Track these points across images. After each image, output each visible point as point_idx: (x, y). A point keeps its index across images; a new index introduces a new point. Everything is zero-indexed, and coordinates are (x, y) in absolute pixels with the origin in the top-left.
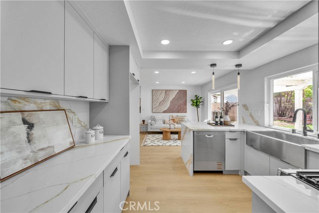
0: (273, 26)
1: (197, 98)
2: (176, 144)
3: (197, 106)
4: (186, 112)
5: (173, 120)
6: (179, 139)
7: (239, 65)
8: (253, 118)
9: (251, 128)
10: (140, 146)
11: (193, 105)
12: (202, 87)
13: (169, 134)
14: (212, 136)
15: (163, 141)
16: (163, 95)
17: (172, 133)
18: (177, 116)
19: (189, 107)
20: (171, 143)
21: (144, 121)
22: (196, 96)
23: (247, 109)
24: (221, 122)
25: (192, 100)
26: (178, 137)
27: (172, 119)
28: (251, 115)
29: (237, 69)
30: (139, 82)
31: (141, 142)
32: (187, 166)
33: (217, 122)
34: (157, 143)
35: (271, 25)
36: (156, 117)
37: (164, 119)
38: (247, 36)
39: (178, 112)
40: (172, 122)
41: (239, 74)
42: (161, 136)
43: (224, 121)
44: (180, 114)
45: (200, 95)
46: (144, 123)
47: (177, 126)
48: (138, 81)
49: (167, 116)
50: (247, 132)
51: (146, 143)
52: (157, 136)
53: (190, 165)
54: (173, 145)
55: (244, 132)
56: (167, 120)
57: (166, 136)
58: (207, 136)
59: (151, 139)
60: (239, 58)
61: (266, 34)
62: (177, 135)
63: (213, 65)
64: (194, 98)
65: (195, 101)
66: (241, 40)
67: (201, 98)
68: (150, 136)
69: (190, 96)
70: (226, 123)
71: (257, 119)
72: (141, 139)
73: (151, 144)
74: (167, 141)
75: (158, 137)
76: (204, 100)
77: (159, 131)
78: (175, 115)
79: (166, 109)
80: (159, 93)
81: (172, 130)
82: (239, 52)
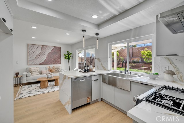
0: (117, 14)
1: (68, 53)
2: (53, 90)
3: (69, 59)
4: (60, 64)
5: (51, 71)
6: (56, 85)
7: (97, 34)
8: (103, 66)
9: (104, 72)
10: (14, 101)
11: (65, 58)
12: (72, 45)
13: (46, 83)
14: (84, 80)
15: (40, 90)
16: (40, 49)
17: (49, 81)
18: (54, 67)
19: (63, 60)
20: (49, 90)
21: (17, 74)
22: (68, 52)
23: (100, 61)
24: (88, 70)
25: (64, 55)
26: (54, 84)
27: (49, 70)
28: (102, 65)
29: (96, 36)
30: (12, 32)
31: (15, 96)
32: (66, 107)
33: (85, 70)
34: (34, 93)
35: (117, 13)
36: (32, 69)
37: (40, 70)
38: (105, 16)
39: (54, 64)
40: (49, 72)
41: (97, 39)
42: (39, 85)
43: (90, 69)
44: (55, 65)
45: (70, 51)
46: (17, 76)
47: (53, 75)
48: (12, 30)
49: (44, 68)
50: (103, 75)
51: (20, 96)
52: (33, 86)
53: (69, 106)
54: (51, 91)
55: (101, 74)
56: (44, 71)
57: (44, 84)
58: (81, 81)
59: (28, 90)
60: (99, 29)
61: (114, 18)
62: (54, 82)
63: (84, 31)
64: (66, 54)
65: (67, 56)
66: (102, 18)
67: (71, 53)
68: (26, 87)
69: (63, 52)
70: (91, 70)
71: (105, 66)
72: (15, 92)
73: (27, 96)
74: (45, 89)
75: (35, 87)
76: (73, 55)
77: (36, 81)
78: (51, 66)
79: (43, 61)
80: (35, 47)
81: (49, 79)
82: (99, 25)
